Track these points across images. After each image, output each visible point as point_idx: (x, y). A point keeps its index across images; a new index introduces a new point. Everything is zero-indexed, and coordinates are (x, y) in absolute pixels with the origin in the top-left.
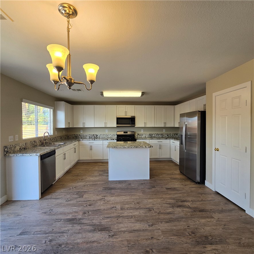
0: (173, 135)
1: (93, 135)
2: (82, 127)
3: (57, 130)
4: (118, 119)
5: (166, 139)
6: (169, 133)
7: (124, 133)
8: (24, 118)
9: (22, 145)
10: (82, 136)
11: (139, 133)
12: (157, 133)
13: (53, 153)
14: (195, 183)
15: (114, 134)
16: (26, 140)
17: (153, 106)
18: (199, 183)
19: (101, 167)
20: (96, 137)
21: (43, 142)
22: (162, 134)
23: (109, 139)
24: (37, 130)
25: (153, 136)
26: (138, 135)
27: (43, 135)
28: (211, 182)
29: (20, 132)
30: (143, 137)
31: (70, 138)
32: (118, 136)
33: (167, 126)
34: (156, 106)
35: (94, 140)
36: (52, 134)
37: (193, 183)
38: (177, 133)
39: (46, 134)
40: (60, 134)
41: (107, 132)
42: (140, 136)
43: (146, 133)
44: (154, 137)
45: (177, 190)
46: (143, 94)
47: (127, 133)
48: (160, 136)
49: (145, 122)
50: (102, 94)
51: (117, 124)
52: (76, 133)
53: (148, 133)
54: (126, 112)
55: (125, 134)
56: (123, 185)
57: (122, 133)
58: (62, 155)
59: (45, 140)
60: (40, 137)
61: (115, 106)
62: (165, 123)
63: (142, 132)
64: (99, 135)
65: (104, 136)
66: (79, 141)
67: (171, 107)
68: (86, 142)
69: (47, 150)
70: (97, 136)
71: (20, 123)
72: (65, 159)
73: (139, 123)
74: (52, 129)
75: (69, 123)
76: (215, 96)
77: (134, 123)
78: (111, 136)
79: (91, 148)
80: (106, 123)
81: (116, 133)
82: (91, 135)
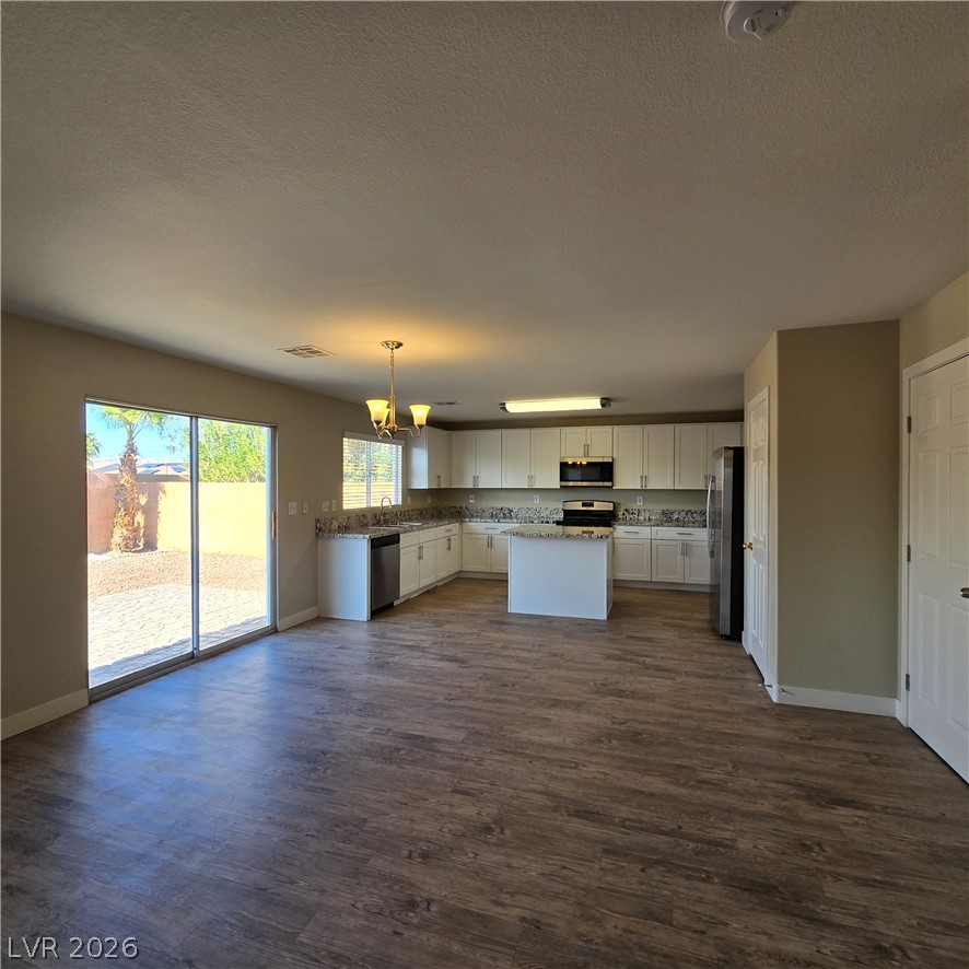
1: (502, 509)
2: (472, 487)
3: (409, 492)
4: (564, 466)
7: (584, 505)
8: (347, 468)
9: (342, 520)
10: (470, 511)
11: (630, 506)
12: (687, 509)
13: (395, 539)
15: (555, 509)
16: (348, 511)
17: (670, 427)
18: (727, 638)
20: (508, 514)
21: (378, 517)
24: (369, 492)
25: (676, 517)
26: (627, 514)
27: (379, 505)
29: (337, 494)
30: (641, 518)
31: (445, 516)
32: (566, 512)
34: (680, 427)
35: (502, 522)
36: (400, 503)
39: (386, 504)
40: (420, 504)
41: (536, 501)
42: (632, 516)
43: (650, 506)
44: (677, 520)
46: (605, 402)
47: (592, 506)
49: (646, 474)
50: (504, 409)
51: (561, 480)
52: (459, 504)
54: (587, 447)
55: (585, 508)
57: (578, 506)
58: (416, 548)
59: (384, 515)
60: (374, 508)
61: (556, 430)
63: (639, 504)
64: (516, 510)
65: (529, 513)
66: (462, 522)
68: (478, 526)
69: (384, 531)
70: (510, 511)
71: (338, 476)
72: (420, 558)
73: (625, 479)
74: (400, 490)
75: (439, 477)
77: (611, 479)
78: (547, 512)
79: (490, 543)
80: (531, 478)
81: (561, 506)
82: (497, 509)
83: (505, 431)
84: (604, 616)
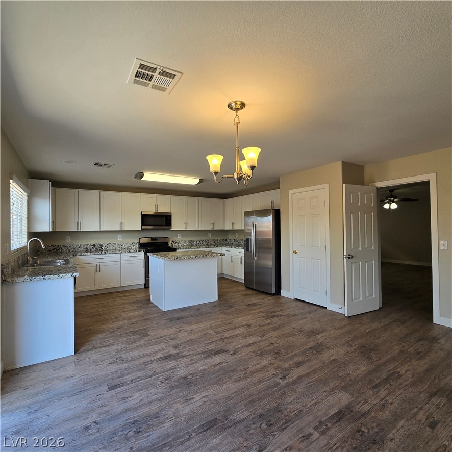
0: (221, 241)
1: (94, 245)
4: (144, 217)
5: (217, 247)
6: (215, 238)
10: (69, 249)
11: (175, 239)
14: (270, 296)
15: (133, 243)
16: (13, 253)
17: (197, 199)
18: (274, 294)
19: (126, 298)
20: (100, 249)
22: (207, 241)
23: (133, 251)
25: (195, 243)
26: (173, 243)
28: (289, 290)
30: (180, 245)
32: (142, 245)
33: (216, 228)
34: (202, 199)
35: (105, 253)
37: (268, 296)
38: (226, 238)
41: (120, 239)
42: (176, 245)
43: (184, 239)
44: (196, 245)
45: (259, 305)
46: (201, 181)
47: (156, 240)
48: (204, 243)
49: (187, 222)
50: (142, 177)
51: (143, 225)
52: (57, 243)
53: (188, 239)
54: (157, 206)
55: (153, 241)
56: (192, 312)
57: (149, 240)
61: (138, 195)
62: (213, 224)
63: (179, 238)
64: (106, 245)
65: (115, 246)
66: (74, 256)
67: (220, 201)
68: (88, 258)
70: (101, 246)
73: (176, 225)
76: (292, 194)
77: (170, 225)
78: (128, 245)
79: (98, 269)
80: (121, 224)
81: (136, 241)
82: (90, 245)
83: (103, 193)
84: (217, 299)
